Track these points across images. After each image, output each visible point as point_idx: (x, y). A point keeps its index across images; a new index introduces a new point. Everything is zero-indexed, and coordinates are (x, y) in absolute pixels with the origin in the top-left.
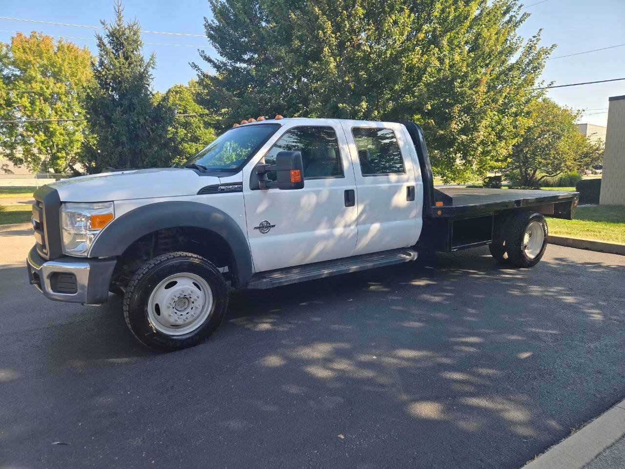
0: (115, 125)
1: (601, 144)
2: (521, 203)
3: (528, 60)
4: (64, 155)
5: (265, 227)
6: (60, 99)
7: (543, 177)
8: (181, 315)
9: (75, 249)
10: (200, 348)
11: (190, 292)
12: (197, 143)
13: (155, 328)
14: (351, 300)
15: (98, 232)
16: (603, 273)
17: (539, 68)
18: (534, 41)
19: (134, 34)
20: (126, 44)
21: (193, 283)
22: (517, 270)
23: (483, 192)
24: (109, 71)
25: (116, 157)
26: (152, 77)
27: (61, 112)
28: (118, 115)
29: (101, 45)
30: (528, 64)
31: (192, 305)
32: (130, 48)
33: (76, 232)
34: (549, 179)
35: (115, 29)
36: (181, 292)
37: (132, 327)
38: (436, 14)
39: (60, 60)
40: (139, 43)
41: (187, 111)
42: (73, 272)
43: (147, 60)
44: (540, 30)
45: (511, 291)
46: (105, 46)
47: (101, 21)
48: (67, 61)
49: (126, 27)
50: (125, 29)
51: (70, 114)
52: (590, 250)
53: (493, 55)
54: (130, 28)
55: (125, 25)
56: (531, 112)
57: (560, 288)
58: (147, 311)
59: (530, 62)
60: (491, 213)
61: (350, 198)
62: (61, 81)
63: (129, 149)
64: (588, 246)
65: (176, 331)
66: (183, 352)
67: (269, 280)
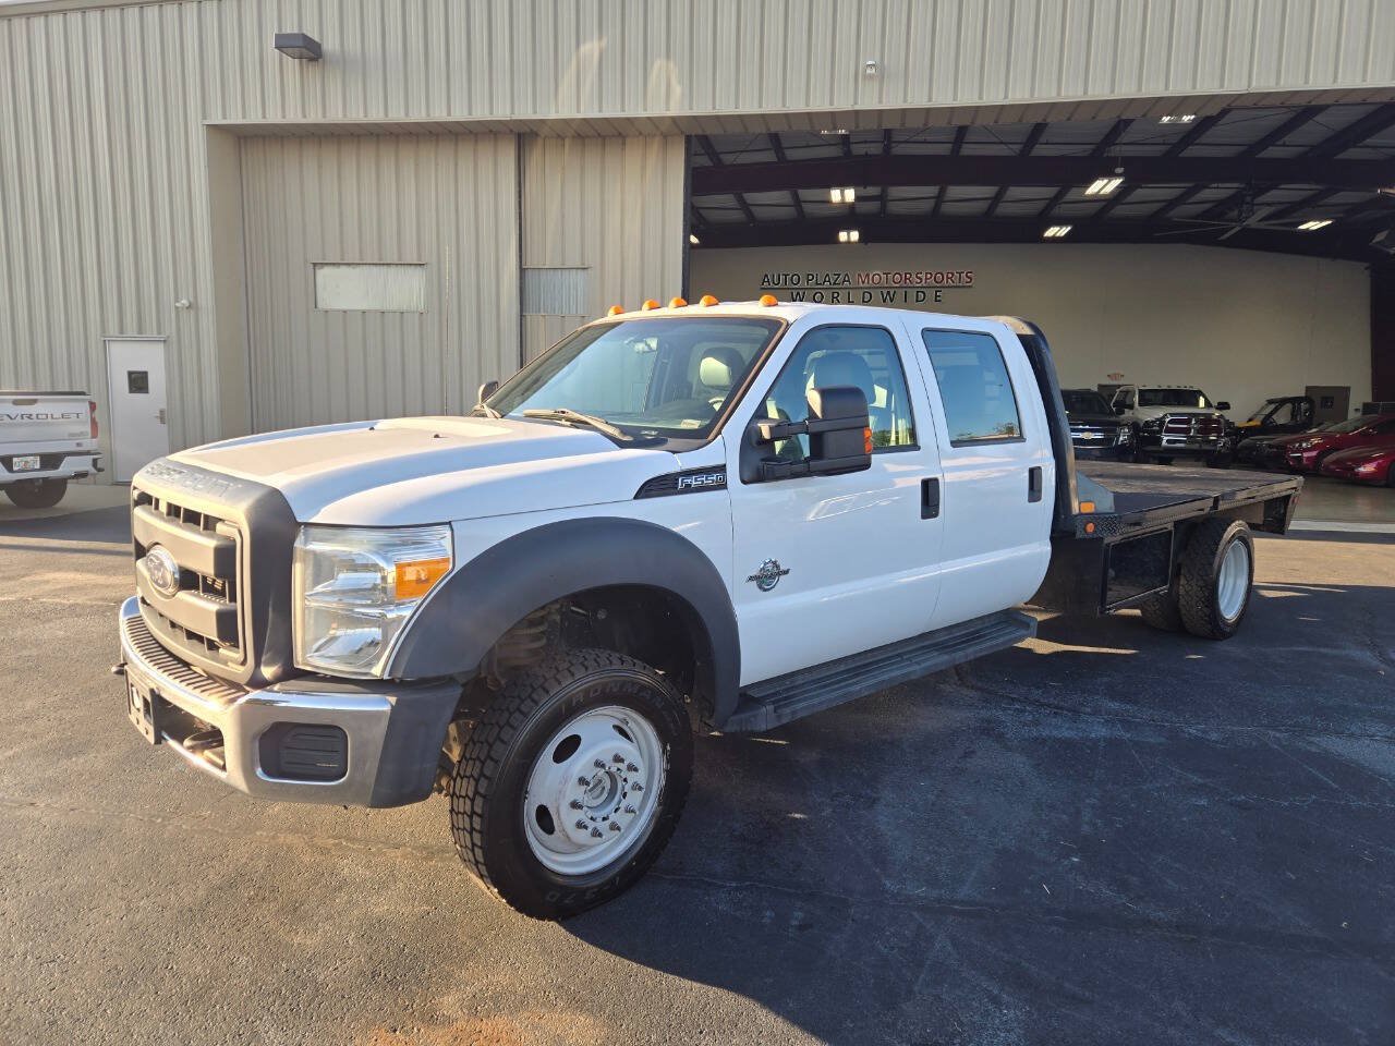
2: (1220, 504)
5: (769, 576)
60: (1170, 527)
61: (930, 500)
67: (772, 707)
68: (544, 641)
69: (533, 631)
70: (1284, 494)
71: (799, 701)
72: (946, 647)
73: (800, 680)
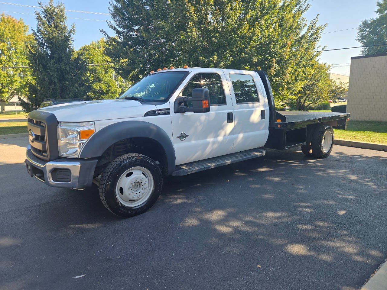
0: (50, 71)
1: (342, 84)
2: (322, 120)
3: (311, 34)
4: (7, 90)
5: (183, 137)
6: (4, 54)
7: (310, 104)
8: (136, 194)
9: (67, 153)
10: (147, 214)
11: (141, 179)
12: (100, 83)
13: (120, 203)
14: (229, 181)
15: (85, 141)
16: (367, 161)
17: (317, 39)
18: (314, 22)
19: (61, 12)
20: (56, 18)
21: (142, 173)
22: (316, 160)
23: (296, 114)
24: (44, 35)
25: (51, 92)
26: (73, 39)
27: (4, 62)
28: (52, 64)
29: (39, 18)
30: (311, 36)
31: (142, 187)
32: (58, 21)
33: (68, 142)
34: (312, 105)
35: (48, 8)
36: (136, 179)
37: (107, 203)
38: (257, 5)
39: (3, 28)
40: (64, 17)
41: (93, 62)
42: (68, 168)
43: (69, 28)
44: (318, 15)
45: (318, 173)
46: (42, 19)
47: (38, 2)
48: (8, 28)
49: (55, 6)
50: (55, 8)
51: (10, 63)
52: (354, 147)
53: (293, 28)
54: (58, 7)
55: (55, 5)
56: (314, 65)
57: (345, 171)
58: (115, 192)
59: (313, 34)
60: (306, 126)
61: (230, 118)
62: (4, 42)
63: (59, 87)
64: (353, 145)
65: (132, 204)
66: (137, 217)
70: (344, 118)
71: (193, 169)
73: (195, 164)
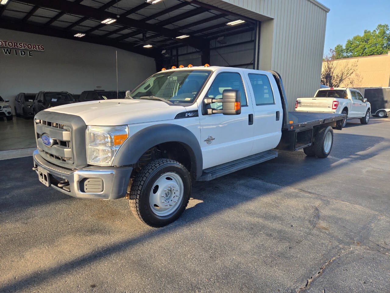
2: (325, 121)
5: (209, 140)
60: (312, 128)
61: (251, 120)
67: (211, 174)
68: (151, 158)
69: (148, 155)
70: (341, 119)
71: (218, 173)
72: (255, 159)
73: (217, 168)
